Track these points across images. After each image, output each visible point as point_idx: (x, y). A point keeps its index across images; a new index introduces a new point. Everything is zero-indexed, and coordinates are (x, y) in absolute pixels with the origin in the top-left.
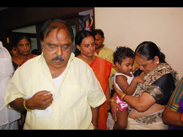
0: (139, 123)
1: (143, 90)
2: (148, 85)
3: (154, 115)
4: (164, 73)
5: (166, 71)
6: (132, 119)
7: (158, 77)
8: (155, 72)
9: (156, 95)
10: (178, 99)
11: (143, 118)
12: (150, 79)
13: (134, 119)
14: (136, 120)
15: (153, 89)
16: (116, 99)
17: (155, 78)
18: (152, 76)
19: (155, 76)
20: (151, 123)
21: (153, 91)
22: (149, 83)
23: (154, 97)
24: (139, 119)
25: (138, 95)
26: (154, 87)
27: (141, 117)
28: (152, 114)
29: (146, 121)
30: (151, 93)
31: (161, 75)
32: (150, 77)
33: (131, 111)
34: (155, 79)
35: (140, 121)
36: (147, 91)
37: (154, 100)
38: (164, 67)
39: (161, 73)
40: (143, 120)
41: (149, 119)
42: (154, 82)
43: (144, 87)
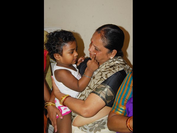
0: (85, 132)
1: (90, 90)
2: (97, 84)
3: (102, 120)
4: (117, 70)
5: (119, 67)
6: (76, 127)
7: (109, 74)
8: (106, 67)
9: (106, 97)
10: (125, 100)
11: (89, 125)
12: (100, 77)
13: (79, 127)
14: (82, 129)
15: (103, 89)
16: (54, 102)
17: (106, 75)
18: (103, 73)
19: (106, 73)
20: (100, 130)
21: (103, 92)
22: (99, 81)
23: (104, 100)
24: (85, 126)
25: (85, 96)
26: (104, 86)
27: (88, 125)
28: (100, 120)
29: (93, 128)
30: (101, 94)
31: (113, 72)
32: (100, 73)
33: (75, 117)
34: (106, 77)
35: (86, 129)
36: (95, 91)
37: (103, 103)
38: (117, 62)
39: (114, 69)
40: (90, 128)
41: (97, 125)
42: (105, 80)
43: (92, 87)
